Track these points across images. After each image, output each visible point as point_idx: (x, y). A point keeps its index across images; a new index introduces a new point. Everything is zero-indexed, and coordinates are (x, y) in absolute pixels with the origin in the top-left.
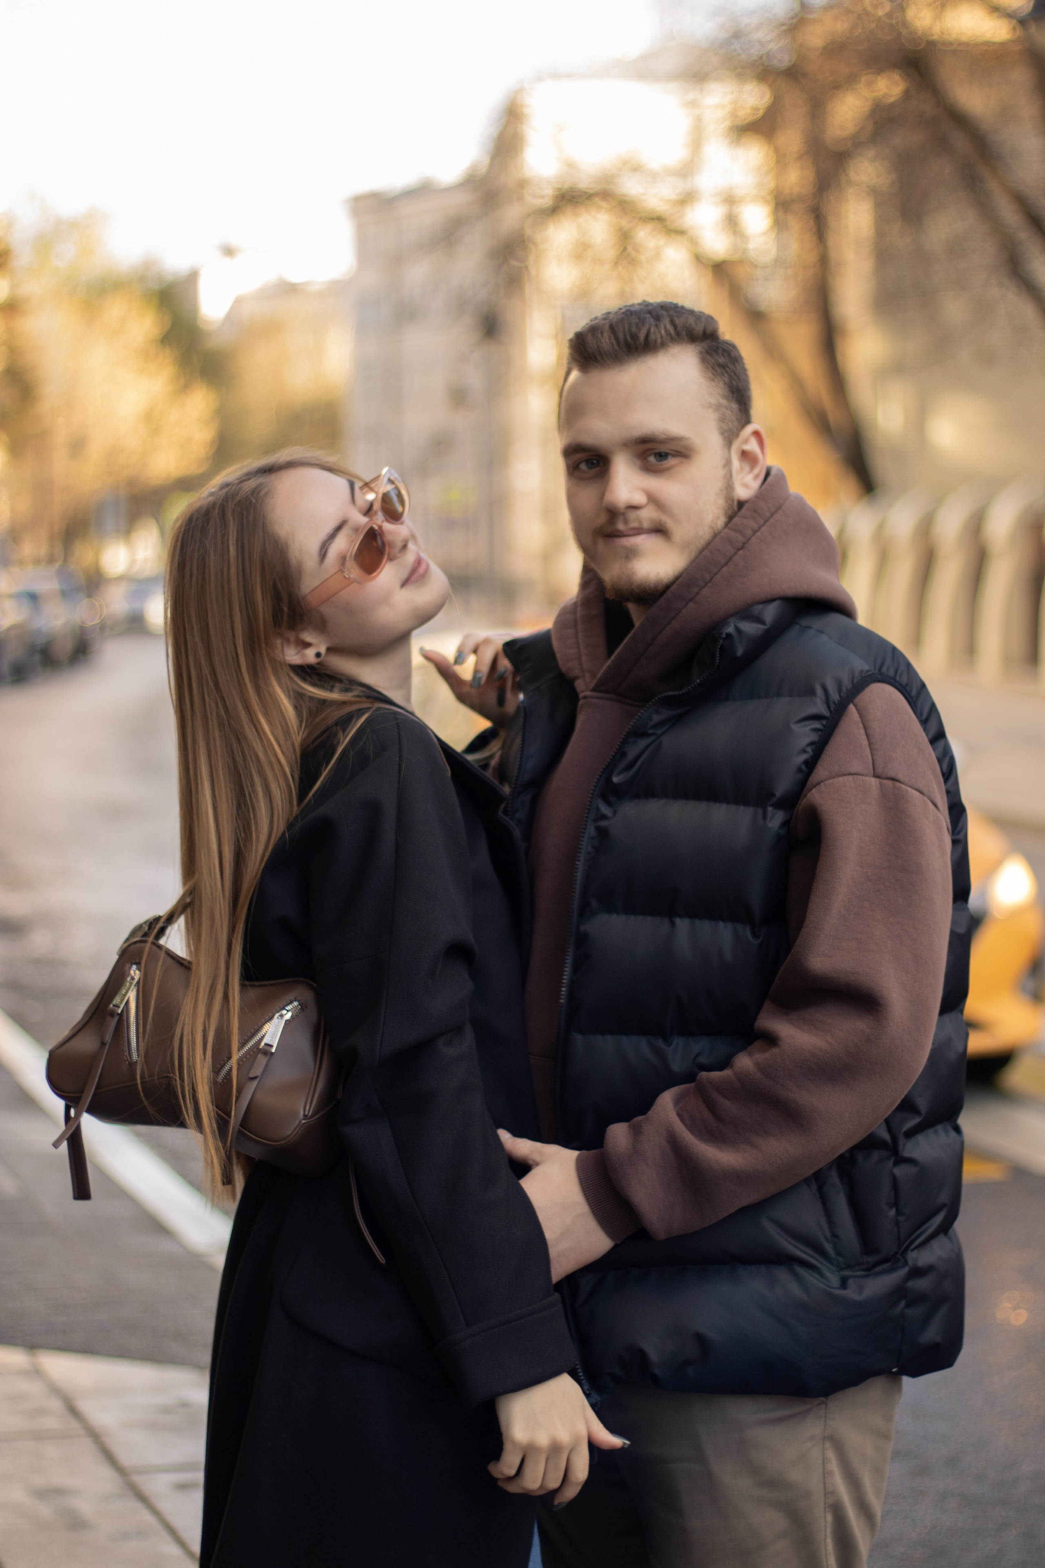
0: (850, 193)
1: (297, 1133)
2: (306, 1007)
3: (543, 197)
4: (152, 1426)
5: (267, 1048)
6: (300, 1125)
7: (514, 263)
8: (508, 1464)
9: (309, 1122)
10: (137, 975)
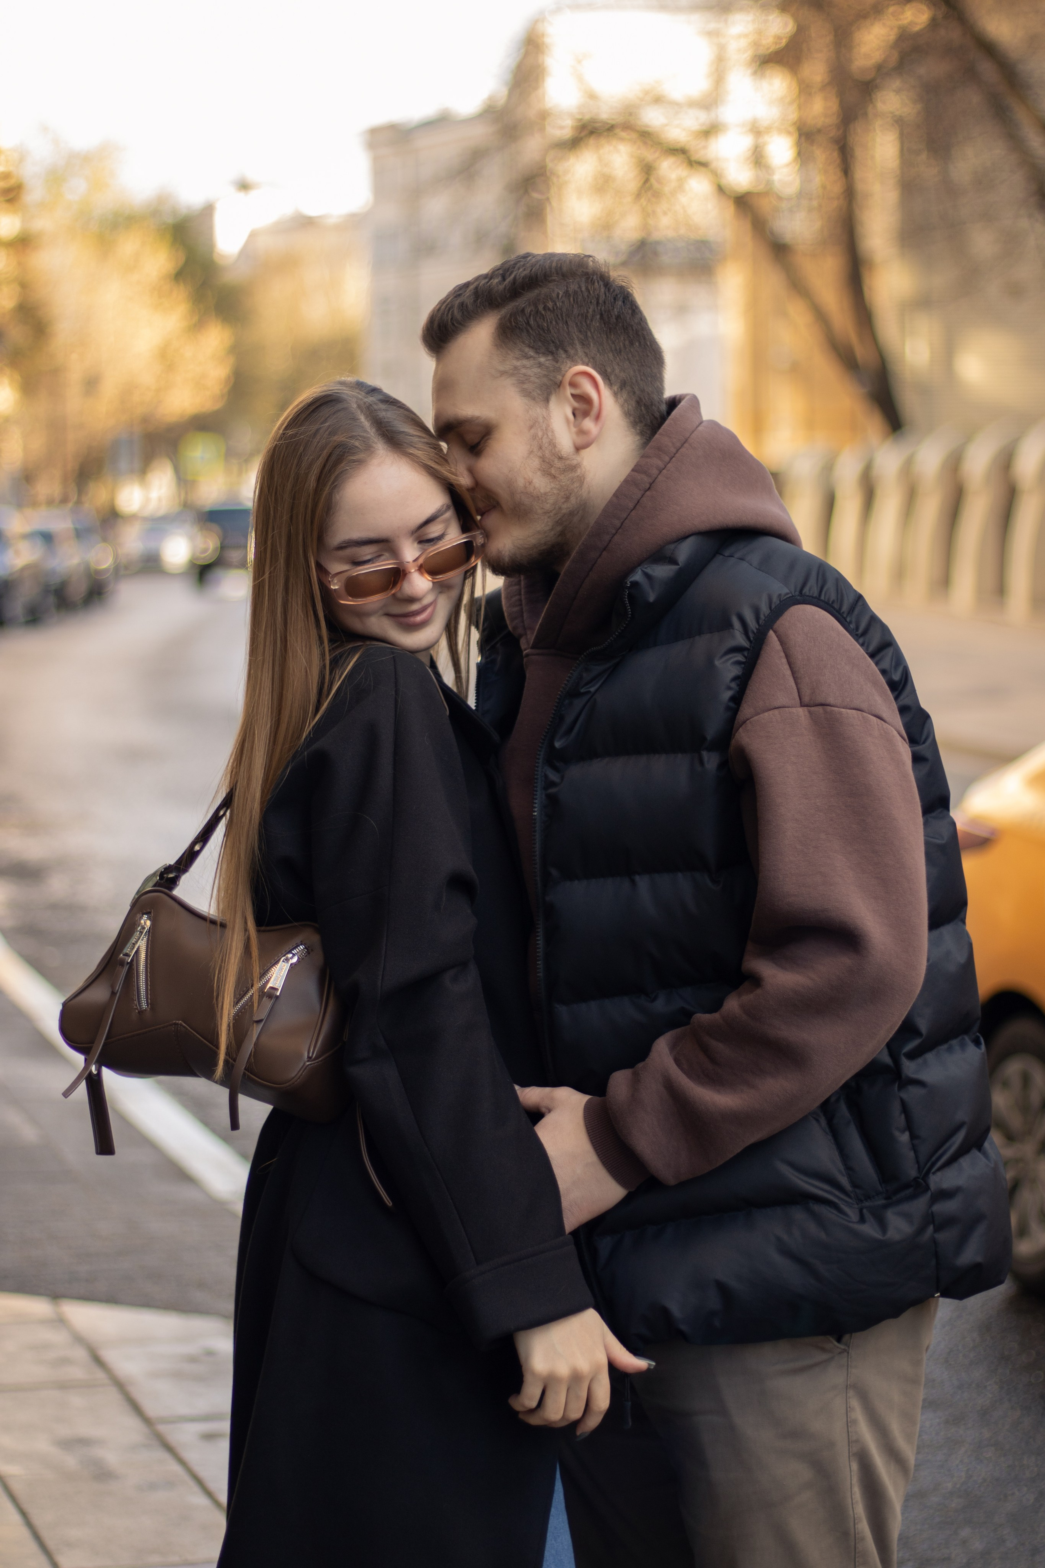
0: (878, 123)
1: (301, 1075)
2: (312, 950)
3: (562, 128)
4: (177, 1376)
5: (272, 991)
6: (305, 1067)
7: (535, 195)
8: (529, 1396)
9: (314, 1063)
10: (147, 923)
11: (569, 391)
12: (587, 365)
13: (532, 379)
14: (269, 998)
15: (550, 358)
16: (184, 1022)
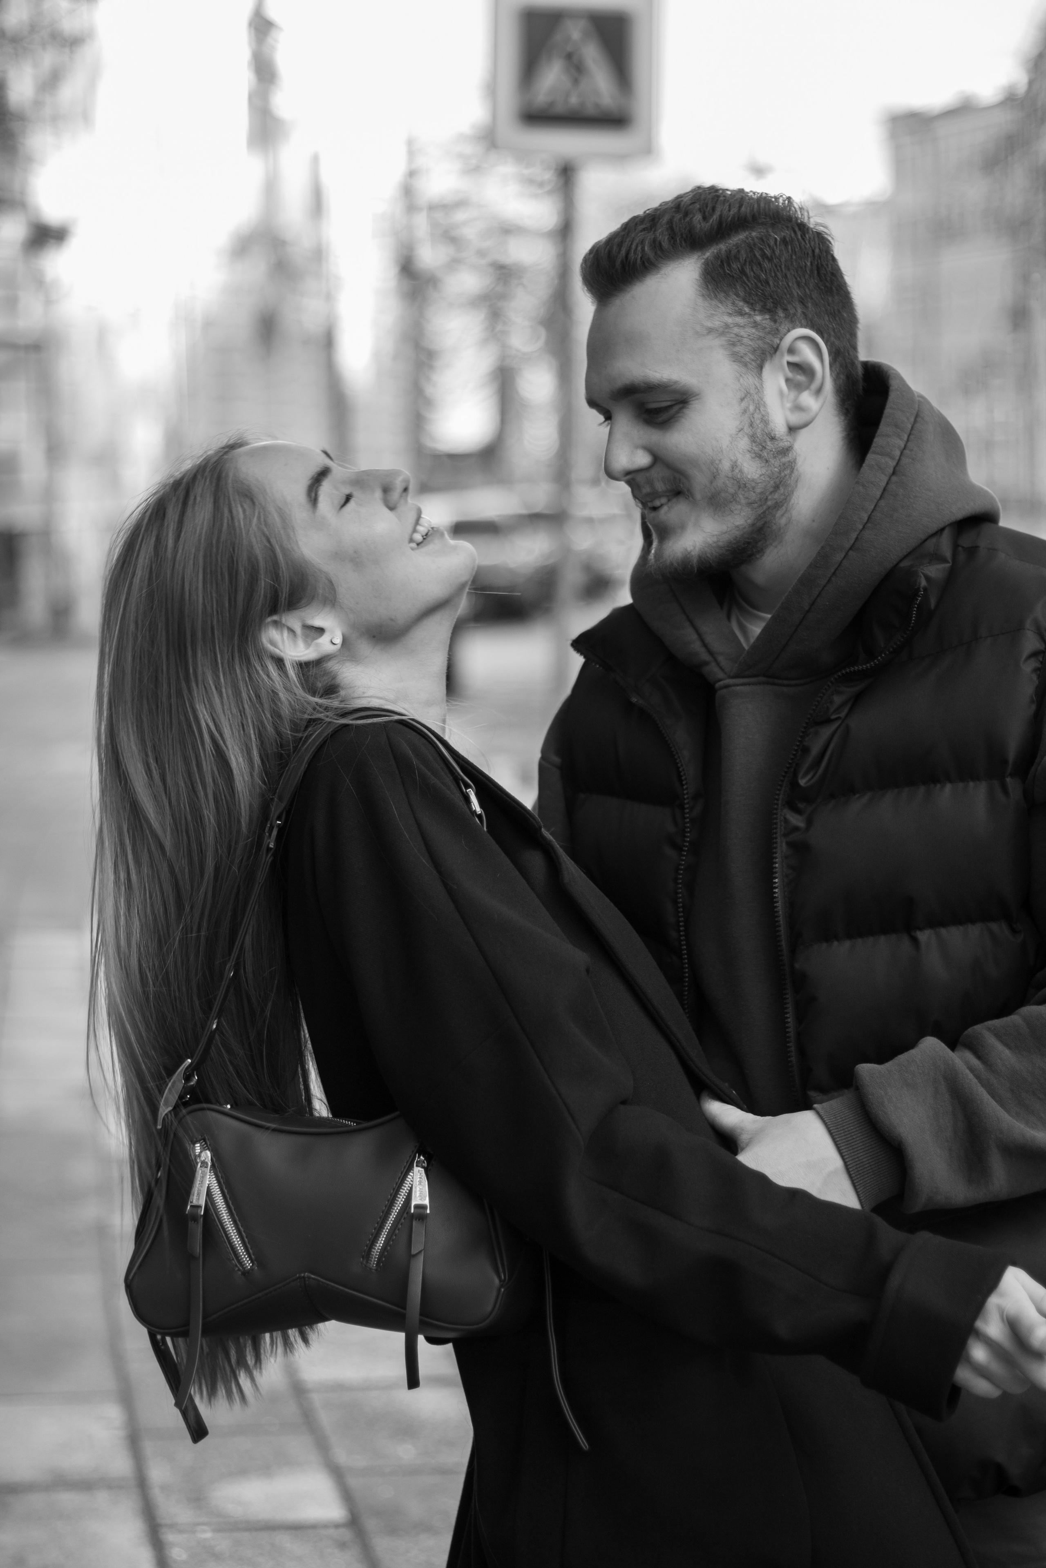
1: (499, 1306)
5: (419, 1211)
6: (500, 1295)
9: (509, 1286)
10: (207, 1155)
11: (786, 358)
12: (808, 327)
13: (745, 341)
14: (419, 1220)
15: (767, 317)
16: (313, 1274)
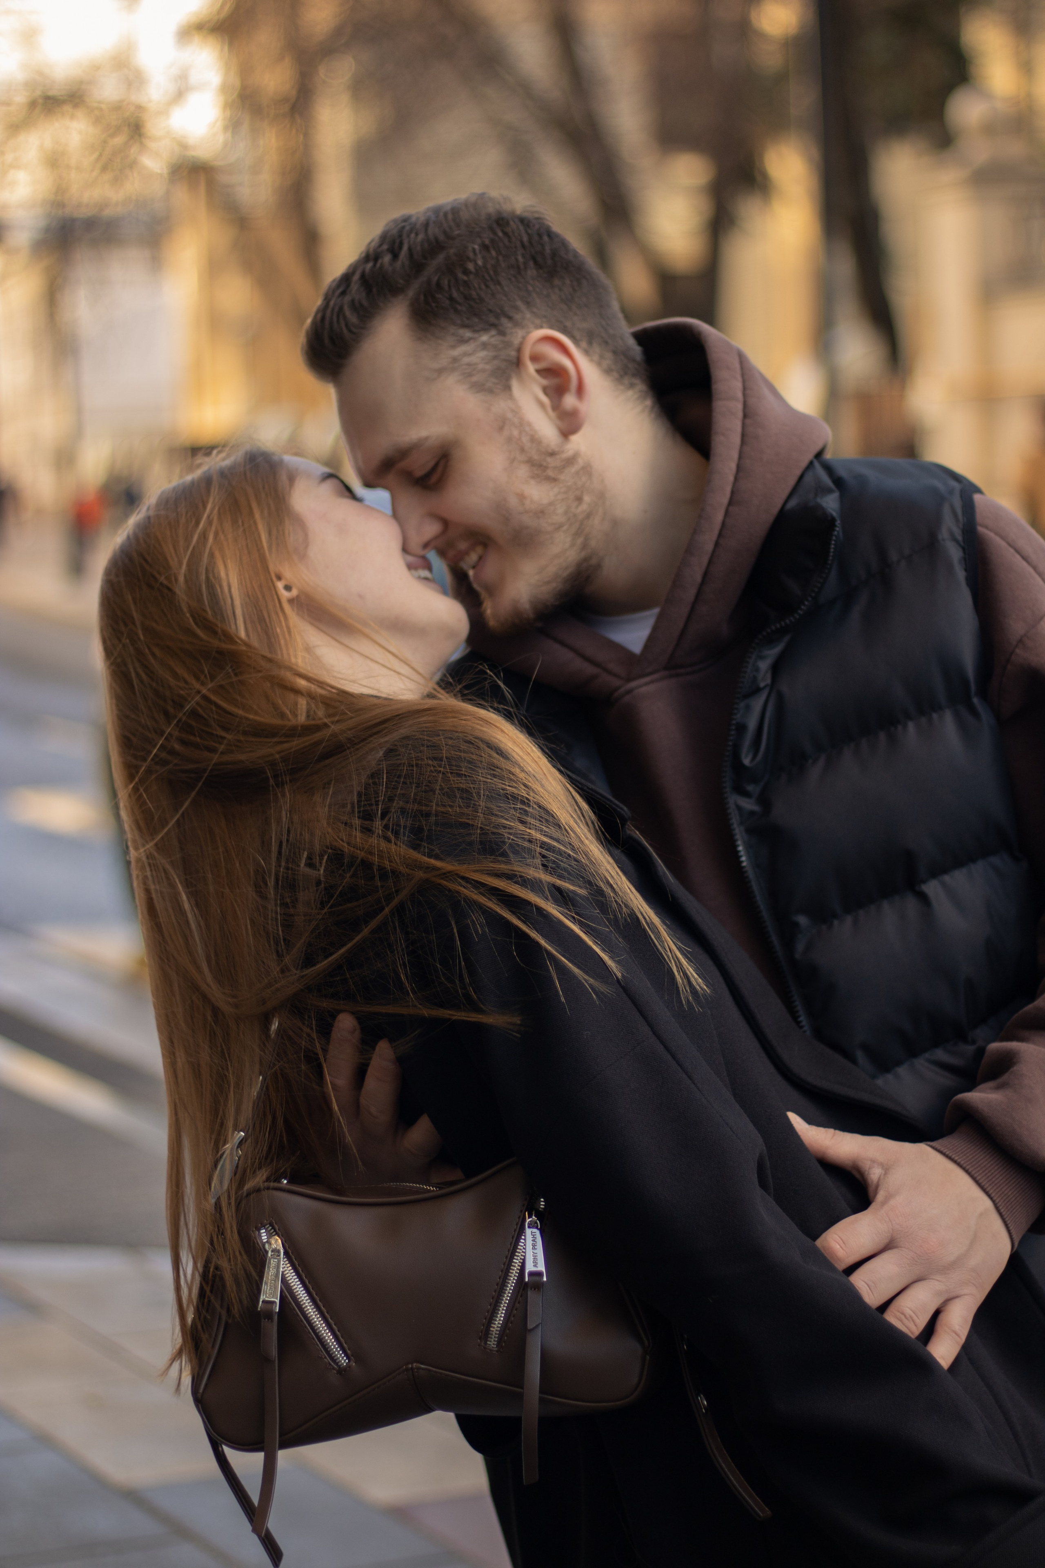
5: (535, 1279)
10: (277, 1243)
11: (531, 368)
12: (541, 327)
13: (481, 366)
14: (535, 1289)
15: (493, 332)
16: (422, 1364)
